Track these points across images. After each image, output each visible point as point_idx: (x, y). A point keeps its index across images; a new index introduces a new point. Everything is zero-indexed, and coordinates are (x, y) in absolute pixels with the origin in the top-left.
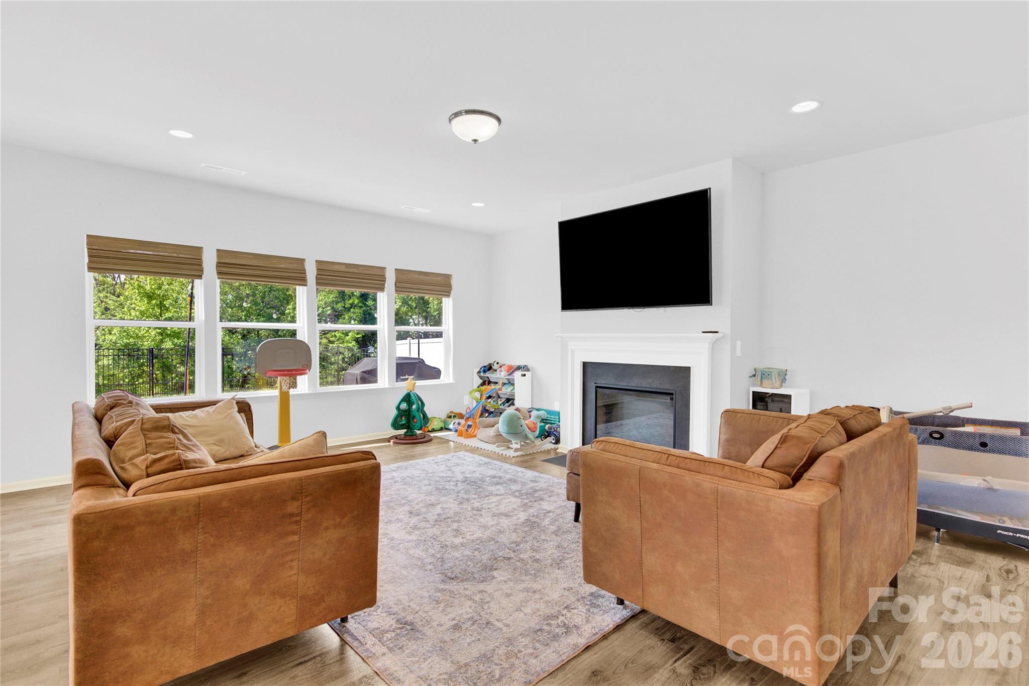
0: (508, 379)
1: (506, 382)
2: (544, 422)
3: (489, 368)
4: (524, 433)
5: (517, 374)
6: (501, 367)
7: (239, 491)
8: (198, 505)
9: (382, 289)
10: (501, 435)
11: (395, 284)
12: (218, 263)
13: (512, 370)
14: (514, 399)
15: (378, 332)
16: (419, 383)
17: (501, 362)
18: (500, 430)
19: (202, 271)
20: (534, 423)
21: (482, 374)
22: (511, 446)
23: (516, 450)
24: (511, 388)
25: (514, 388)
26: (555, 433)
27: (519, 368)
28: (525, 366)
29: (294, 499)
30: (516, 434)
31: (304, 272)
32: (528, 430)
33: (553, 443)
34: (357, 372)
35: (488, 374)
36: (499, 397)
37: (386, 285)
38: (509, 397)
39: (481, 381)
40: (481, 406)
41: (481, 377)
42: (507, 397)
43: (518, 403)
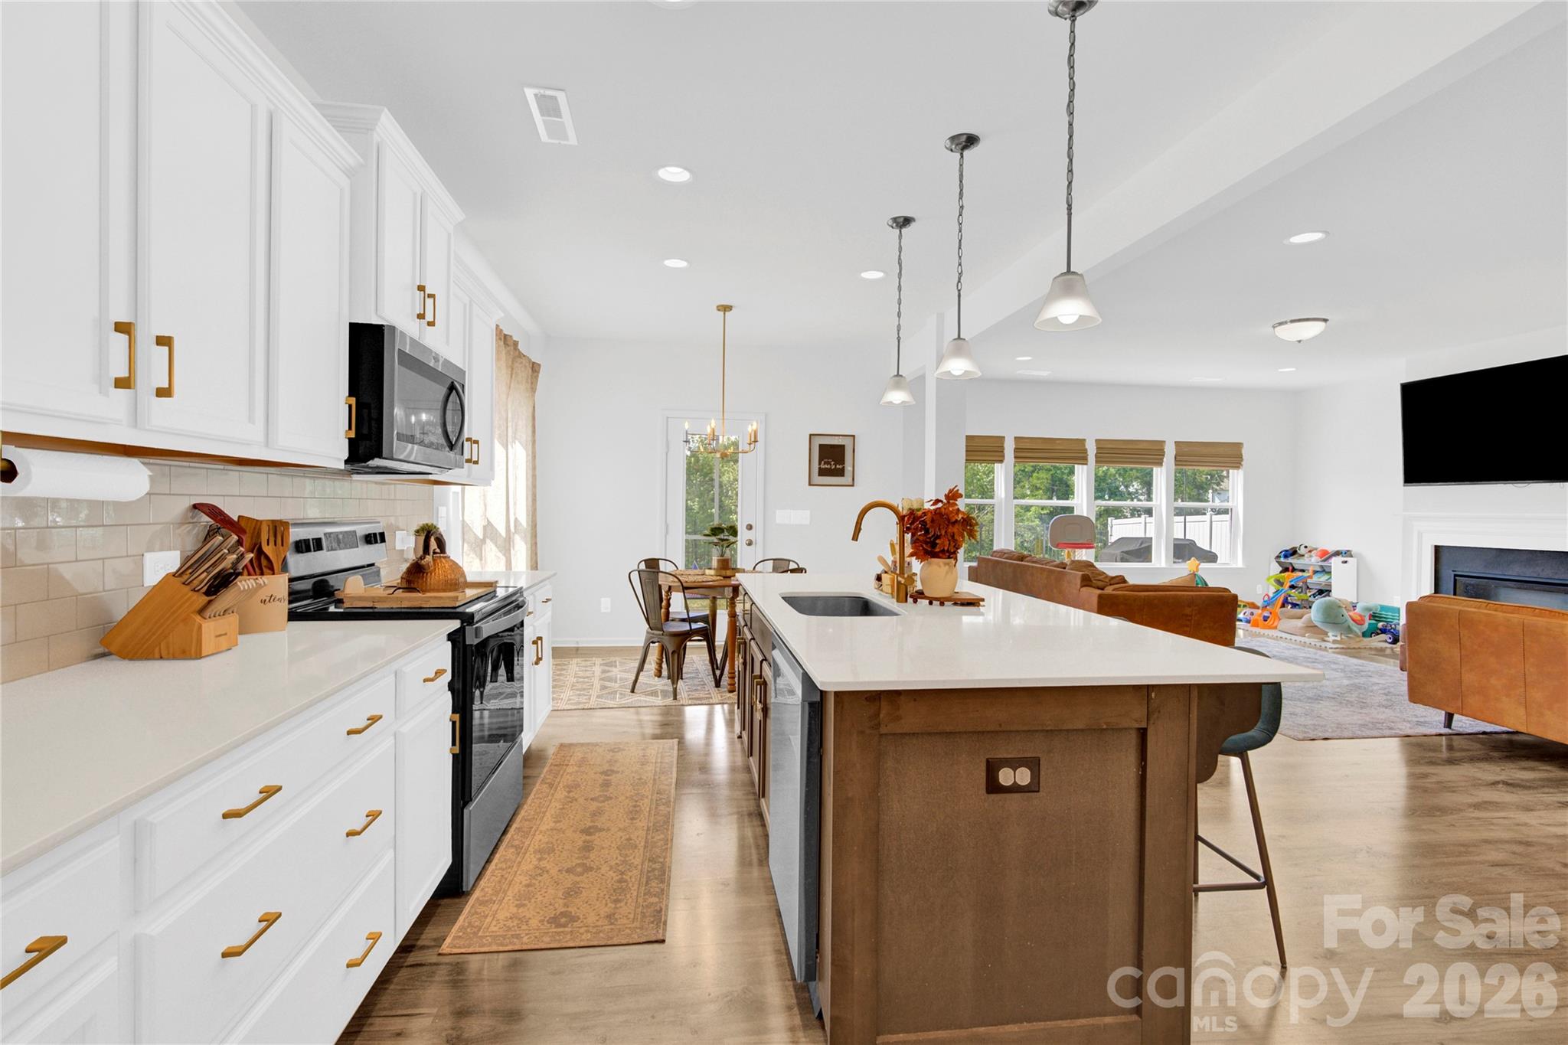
0: (1322, 566)
1: (1319, 569)
2: (1376, 620)
3: (1294, 552)
4: (1346, 625)
5: (1335, 562)
6: (1310, 551)
7: (1162, 596)
8: (1144, 599)
9: (1160, 463)
10: (1316, 626)
11: (1175, 458)
12: (1015, 449)
13: (1326, 556)
14: (1330, 591)
15: (1154, 509)
16: (1204, 565)
17: (1311, 545)
18: (1313, 619)
19: (1004, 456)
20: (1360, 616)
21: (1282, 560)
22: (1326, 639)
23: (1334, 642)
24: (1326, 577)
25: (1331, 578)
26: (1392, 630)
27: (1337, 553)
28: (1348, 551)
29: (1189, 606)
30: (1334, 623)
31: (1085, 451)
32: (1352, 622)
33: (1390, 643)
34: (1116, 552)
35: (1291, 560)
36: (1308, 587)
37: (1165, 459)
38: (1323, 588)
39: (1281, 569)
40: (1283, 596)
41: (1280, 563)
42: (1319, 587)
43: (1336, 594)
